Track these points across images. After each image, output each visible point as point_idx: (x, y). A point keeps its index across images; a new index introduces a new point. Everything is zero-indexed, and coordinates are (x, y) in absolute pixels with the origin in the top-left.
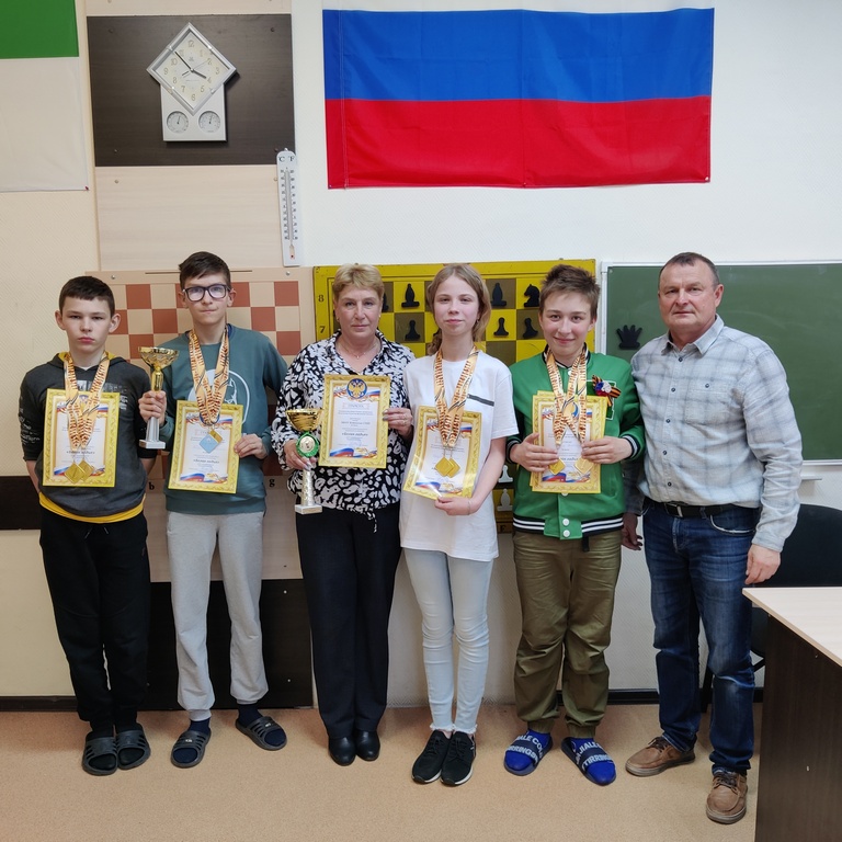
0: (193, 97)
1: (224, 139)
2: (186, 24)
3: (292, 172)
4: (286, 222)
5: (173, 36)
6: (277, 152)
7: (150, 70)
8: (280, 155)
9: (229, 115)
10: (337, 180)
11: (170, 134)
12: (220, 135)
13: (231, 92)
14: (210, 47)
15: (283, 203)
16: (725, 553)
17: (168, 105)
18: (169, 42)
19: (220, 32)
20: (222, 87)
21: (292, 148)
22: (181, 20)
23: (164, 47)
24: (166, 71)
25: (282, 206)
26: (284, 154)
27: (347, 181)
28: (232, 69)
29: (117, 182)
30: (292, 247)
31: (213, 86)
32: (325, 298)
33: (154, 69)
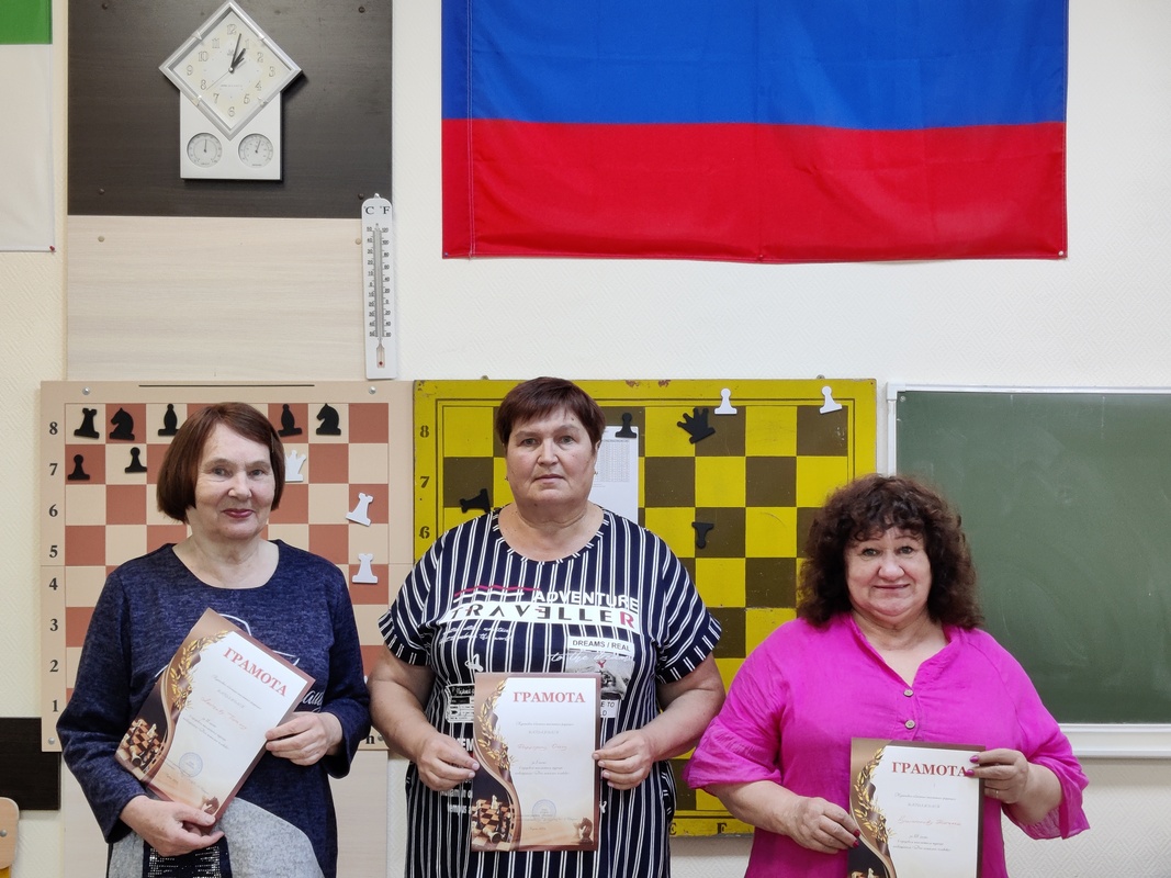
0: (231, 112)
1: (277, 176)
3: (385, 230)
4: (373, 309)
5: (205, 16)
6: (362, 199)
8: (367, 203)
9: (287, 139)
10: (455, 245)
11: (190, 169)
12: (272, 171)
13: (292, 105)
14: (262, 36)
15: (369, 279)
17: (190, 122)
18: (197, 27)
19: (278, 12)
20: (279, 96)
21: (387, 193)
23: (188, 35)
24: (190, 72)
25: (367, 284)
26: (374, 203)
27: (473, 247)
28: (296, 70)
29: (101, 240)
30: (380, 348)
31: (263, 95)
32: (432, 430)
33: (172, 67)
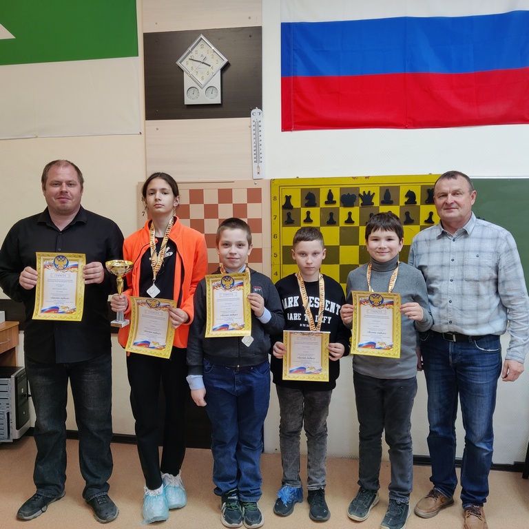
0: (202, 78)
1: (220, 102)
2: (199, 35)
3: (260, 121)
4: (255, 152)
5: (192, 42)
6: (251, 110)
7: (178, 63)
8: (253, 111)
9: (223, 87)
10: (286, 127)
11: (188, 101)
12: (217, 100)
13: (224, 75)
14: (213, 48)
15: (254, 141)
16: (484, 364)
17: (188, 83)
18: (190, 46)
19: (219, 39)
20: (219, 72)
21: (260, 108)
22: (195, 34)
23: (186, 49)
24: (187, 64)
25: (253, 143)
26: (255, 111)
27: (293, 126)
28: (226, 60)
29: (157, 129)
30: (258, 167)
31: (214, 71)
32: (278, 198)
33: (181, 62)
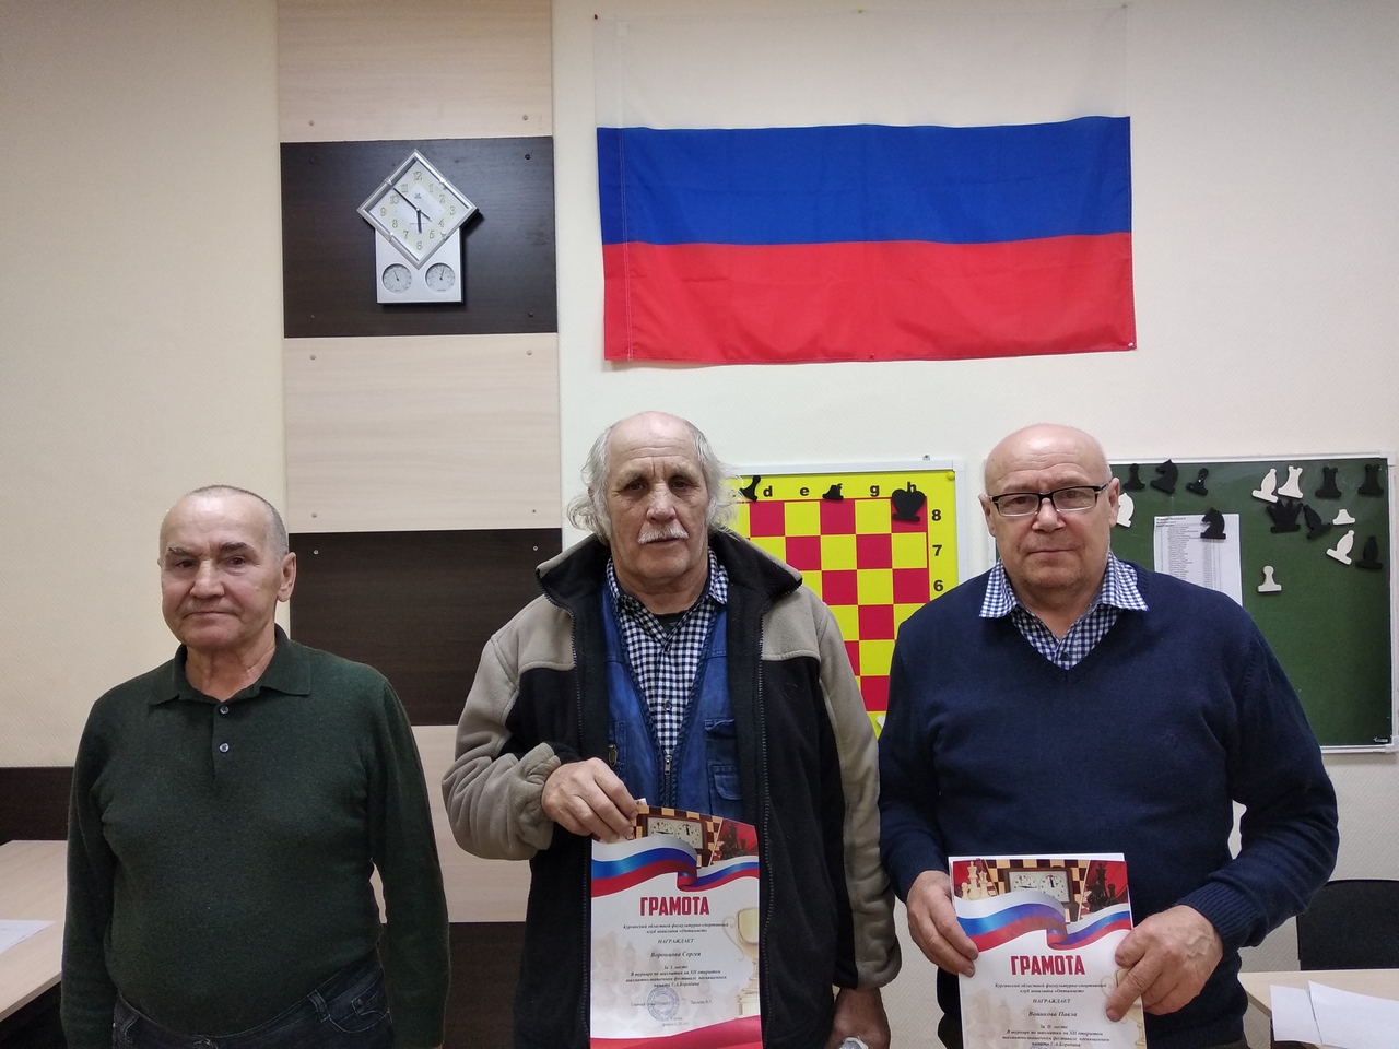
0: (419, 246)
1: (460, 300)
2: (412, 151)
5: (395, 166)
7: (362, 210)
9: (467, 266)
11: (385, 295)
12: (454, 294)
13: (471, 240)
14: (442, 180)
17: (385, 254)
18: (389, 174)
19: (458, 161)
20: (457, 233)
22: (407, 146)
23: (382, 181)
24: (383, 213)
27: (630, 354)
28: (472, 208)
29: (313, 358)
31: (446, 231)
33: (368, 210)
